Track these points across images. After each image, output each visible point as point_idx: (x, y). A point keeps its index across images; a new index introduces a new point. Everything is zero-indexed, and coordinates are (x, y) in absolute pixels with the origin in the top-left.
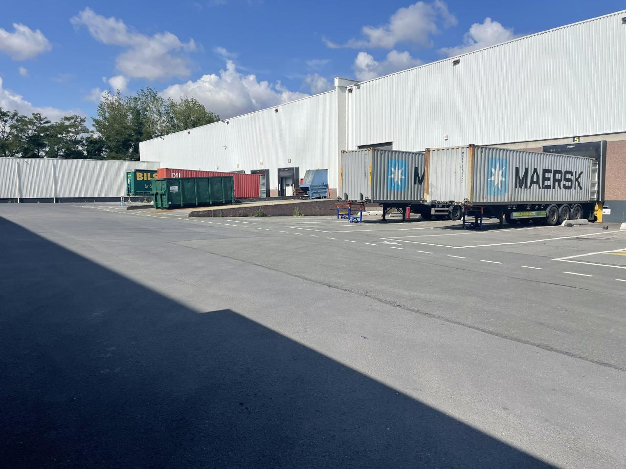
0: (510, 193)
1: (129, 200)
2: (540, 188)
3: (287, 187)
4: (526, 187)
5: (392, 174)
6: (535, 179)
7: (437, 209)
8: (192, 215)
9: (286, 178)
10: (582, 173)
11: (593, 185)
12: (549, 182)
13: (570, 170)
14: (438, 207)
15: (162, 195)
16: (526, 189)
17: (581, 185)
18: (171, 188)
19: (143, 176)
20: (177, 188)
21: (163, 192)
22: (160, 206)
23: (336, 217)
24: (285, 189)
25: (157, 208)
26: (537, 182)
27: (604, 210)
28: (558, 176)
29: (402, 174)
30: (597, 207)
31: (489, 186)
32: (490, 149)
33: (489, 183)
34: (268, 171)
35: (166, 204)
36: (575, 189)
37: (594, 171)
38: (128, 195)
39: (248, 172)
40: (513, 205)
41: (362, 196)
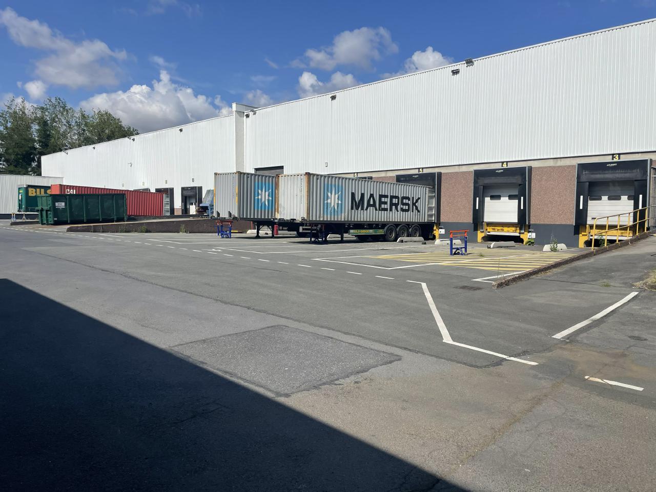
0: (346, 214)
1: (24, 217)
2: (376, 210)
3: (191, 206)
4: (362, 209)
5: (258, 196)
6: (372, 202)
7: (304, 227)
8: (70, 230)
9: (190, 197)
10: (419, 198)
11: (430, 209)
12: (386, 205)
13: (407, 196)
14: (306, 226)
15: (47, 211)
16: (362, 211)
17: (419, 209)
18: (57, 204)
19: (36, 192)
20: (63, 204)
21: (48, 208)
22: (45, 222)
23: (217, 234)
24: (189, 208)
25: (43, 224)
26: (374, 205)
27: (440, 230)
28: (395, 201)
29: (269, 195)
30: (435, 228)
31: (325, 207)
32: (333, 177)
33: (325, 205)
34: (172, 190)
35: (51, 220)
36: (413, 212)
37: (431, 198)
38: (19, 211)
39: (153, 191)
40: (349, 224)
41: (230, 214)
